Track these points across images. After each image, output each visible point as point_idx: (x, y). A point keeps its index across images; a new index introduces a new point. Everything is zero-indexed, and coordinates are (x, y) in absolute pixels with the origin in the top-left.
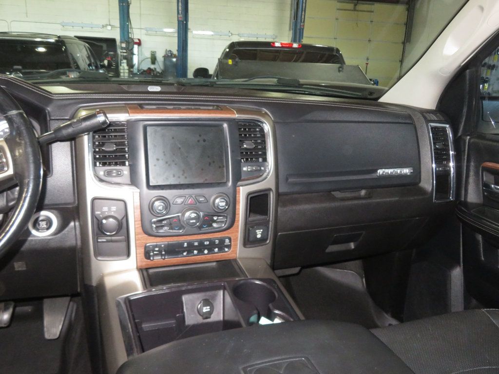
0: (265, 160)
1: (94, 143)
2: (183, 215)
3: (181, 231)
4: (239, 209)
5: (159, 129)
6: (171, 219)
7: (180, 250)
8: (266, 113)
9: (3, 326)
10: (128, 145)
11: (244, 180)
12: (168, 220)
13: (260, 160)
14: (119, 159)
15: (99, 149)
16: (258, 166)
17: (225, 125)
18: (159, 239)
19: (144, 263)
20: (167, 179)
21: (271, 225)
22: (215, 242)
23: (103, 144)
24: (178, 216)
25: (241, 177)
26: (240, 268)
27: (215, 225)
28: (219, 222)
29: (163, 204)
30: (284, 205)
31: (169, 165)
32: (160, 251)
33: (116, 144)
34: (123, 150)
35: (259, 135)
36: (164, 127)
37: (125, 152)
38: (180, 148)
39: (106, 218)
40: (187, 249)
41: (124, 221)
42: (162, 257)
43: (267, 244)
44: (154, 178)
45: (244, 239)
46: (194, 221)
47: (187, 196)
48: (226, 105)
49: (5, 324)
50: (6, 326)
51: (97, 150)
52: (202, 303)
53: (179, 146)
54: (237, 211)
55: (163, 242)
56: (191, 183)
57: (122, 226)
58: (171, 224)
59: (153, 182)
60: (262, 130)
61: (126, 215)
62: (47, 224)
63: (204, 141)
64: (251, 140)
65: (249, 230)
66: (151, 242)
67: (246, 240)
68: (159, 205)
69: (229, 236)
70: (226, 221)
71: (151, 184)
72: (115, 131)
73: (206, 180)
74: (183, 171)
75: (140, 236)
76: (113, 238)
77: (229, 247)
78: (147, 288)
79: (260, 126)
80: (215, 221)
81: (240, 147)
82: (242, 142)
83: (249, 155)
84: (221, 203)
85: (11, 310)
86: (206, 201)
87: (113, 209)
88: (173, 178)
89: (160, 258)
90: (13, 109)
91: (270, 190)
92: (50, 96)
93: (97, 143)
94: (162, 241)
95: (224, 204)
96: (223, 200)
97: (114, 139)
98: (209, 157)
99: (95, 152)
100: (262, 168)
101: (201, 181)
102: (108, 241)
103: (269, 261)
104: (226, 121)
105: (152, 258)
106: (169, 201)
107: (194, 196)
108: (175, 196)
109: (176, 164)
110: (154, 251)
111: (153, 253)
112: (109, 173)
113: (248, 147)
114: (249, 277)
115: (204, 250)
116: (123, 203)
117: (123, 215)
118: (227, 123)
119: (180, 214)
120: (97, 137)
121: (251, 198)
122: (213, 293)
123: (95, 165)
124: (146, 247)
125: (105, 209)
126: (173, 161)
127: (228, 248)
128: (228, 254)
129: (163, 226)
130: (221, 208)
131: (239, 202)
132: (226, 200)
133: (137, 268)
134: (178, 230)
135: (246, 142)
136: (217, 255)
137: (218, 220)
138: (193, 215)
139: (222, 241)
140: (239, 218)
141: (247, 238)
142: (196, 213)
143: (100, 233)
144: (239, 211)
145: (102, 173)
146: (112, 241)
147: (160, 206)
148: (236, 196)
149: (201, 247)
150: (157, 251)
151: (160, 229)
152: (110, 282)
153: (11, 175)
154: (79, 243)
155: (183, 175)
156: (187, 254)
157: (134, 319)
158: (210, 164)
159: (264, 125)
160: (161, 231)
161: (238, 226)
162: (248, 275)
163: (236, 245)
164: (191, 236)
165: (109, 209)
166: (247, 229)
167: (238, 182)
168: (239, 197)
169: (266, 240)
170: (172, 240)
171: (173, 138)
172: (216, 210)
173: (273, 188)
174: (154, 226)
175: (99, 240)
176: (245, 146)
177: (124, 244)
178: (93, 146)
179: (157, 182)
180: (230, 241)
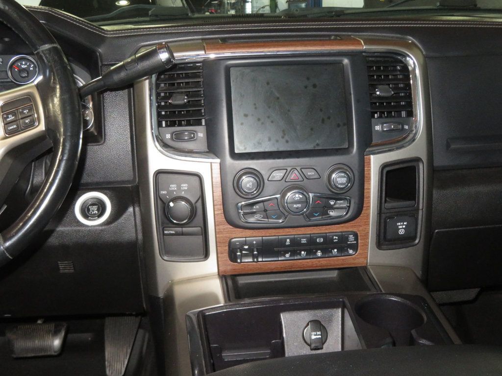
0: (411, 114)
1: (158, 95)
2: (284, 195)
3: (281, 221)
4: (369, 189)
5: (247, 70)
6: (265, 203)
7: (280, 249)
8: (413, 43)
9: (53, 353)
10: (204, 96)
11: (376, 145)
12: (261, 204)
13: (404, 114)
14: (192, 116)
15: (166, 102)
16: (399, 124)
17: (346, 61)
18: (249, 232)
19: (229, 268)
20: (259, 143)
21: (421, 215)
22: (333, 239)
23: (170, 96)
24: (276, 198)
25: (372, 141)
26: (371, 279)
27: (332, 213)
28: (338, 208)
29: (252, 179)
30: (443, 186)
31: (262, 123)
32: (251, 250)
33: (188, 94)
34: (197, 104)
35: (401, 77)
36: (255, 68)
37: (200, 106)
38: (278, 98)
39: (175, 200)
40: (291, 248)
41: (199, 204)
42: (253, 259)
43: (416, 245)
44: (241, 142)
45: (378, 236)
46: (299, 205)
47: (289, 169)
48: (350, 33)
49: (55, 352)
50: (56, 354)
51: (163, 104)
52: (309, 326)
53: (277, 95)
54: (365, 191)
55: (255, 237)
56: (294, 149)
57: (197, 212)
58: (265, 211)
59: (239, 149)
60: (405, 68)
61: (202, 197)
62: (98, 210)
63: (315, 86)
64: (389, 85)
65: (385, 222)
66: (239, 237)
67: (382, 237)
68: (247, 182)
69: (355, 230)
70: (349, 207)
71: (236, 151)
72: (187, 76)
73: (318, 145)
74: (283, 131)
75: (221, 227)
76: (185, 229)
77: (355, 247)
78: (229, 300)
79: (401, 62)
80: (332, 208)
81: (371, 94)
82: (373, 87)
83: (385, 107)
84: (339, 179)
85: (63, 333)
86: (317, 176)
87: (184, 187)
88: (269, 143)
89: (251, 260)
90: (45, 43)
91: (418, 160)
92: (102, 33)
93: (162, 94)
94: (254, 235)
95: (344, 180)
96: (343, 174)
97: (185, 88)
98: (321, 110)
99: (159, 107)
100: (406, 127)
101: (310, 147)
102: (177, 234)
103: (419, 273)
104: (348, 55)
105: (239, 261)
106: (262, 176)
107: (299, 169)
108: (271, 169)
109: (272, 122)
110: (242, 250)
111: (241, 252)
112: (178, 137)
113: (383, 94)
114: (383, 292)
115: (316, 252)
116: (197, 178)
117: (199, 196)
118: (347, 58)
119: (278, 196)
120: (162, 85)
121: (388, 172)
122: (326, 312)
123: (159, 125)
124: (230, 243)
125: (173, 187)
126: (268, 117)
127: (353, 250)
128: (352, 259)
129: (253, 213)
130: (339, 186)
131: (369, 179)
132: (347, 174)
133: (219, 274)
134: (276, 219)
135: (380, 87)
136: (336, 259)
137: (337, 206)
138: (298, 196)
139: (343, 238)
140: (369, 203)
141: (382, 235)
142: (303, 194)
143: (167, 221)
144: (369, 193)
145: (168, 136)
146: (183, 234)
147: (249, 182)
148: (363, 170)
149: (311, 247)
150: (245, 250)
151: (249, 218)
152: (181, 292)
153: (43, 131)
154: (140, 236)
155: (283, 137)
156: (290, 256)
157: (209, 343)
158: (323, 121)
159: (408, 59)
160: (252, 220)
161: (368, 215)
162: (382, 289)
163: (366, 245)
164: (296, 229)
165: (179, 187)
166: (382, 221)
167: (367, 148)
168: (370, 170)
169: (414, 238)
170: (268, 235)
171: (268, 83)
172: (333, 190)
173: (424, 158)
174: (242, 212)
175: (165, 232)
176: (378, 93)
177: (199, 239)
178: (157, 98)
179: (245, 149)
180: (356, 239)
